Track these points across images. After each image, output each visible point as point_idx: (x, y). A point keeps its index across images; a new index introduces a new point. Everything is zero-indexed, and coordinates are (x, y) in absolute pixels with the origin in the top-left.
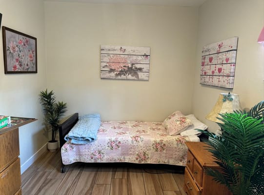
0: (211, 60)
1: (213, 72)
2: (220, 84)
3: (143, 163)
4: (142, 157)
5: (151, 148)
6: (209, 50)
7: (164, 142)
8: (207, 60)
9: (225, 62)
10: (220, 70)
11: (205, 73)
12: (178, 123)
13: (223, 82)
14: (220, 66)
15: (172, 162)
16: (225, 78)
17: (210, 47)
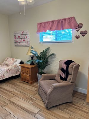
0: (19, 37)
1: (21, 41)
2: (25, 45)
3: (3, 79)
4: (3, 77)
5: (6, 72)
6: (17, 33)
7: (10, 69)
8: (17, 37)
9: (25, 38)
10: (24, 40)
11: (17, 42)
12: (12, 61)
13: (26, 44)
14: (24, 39)
15: (14, 75)
16: (27, 43)
17: (18, 32)
